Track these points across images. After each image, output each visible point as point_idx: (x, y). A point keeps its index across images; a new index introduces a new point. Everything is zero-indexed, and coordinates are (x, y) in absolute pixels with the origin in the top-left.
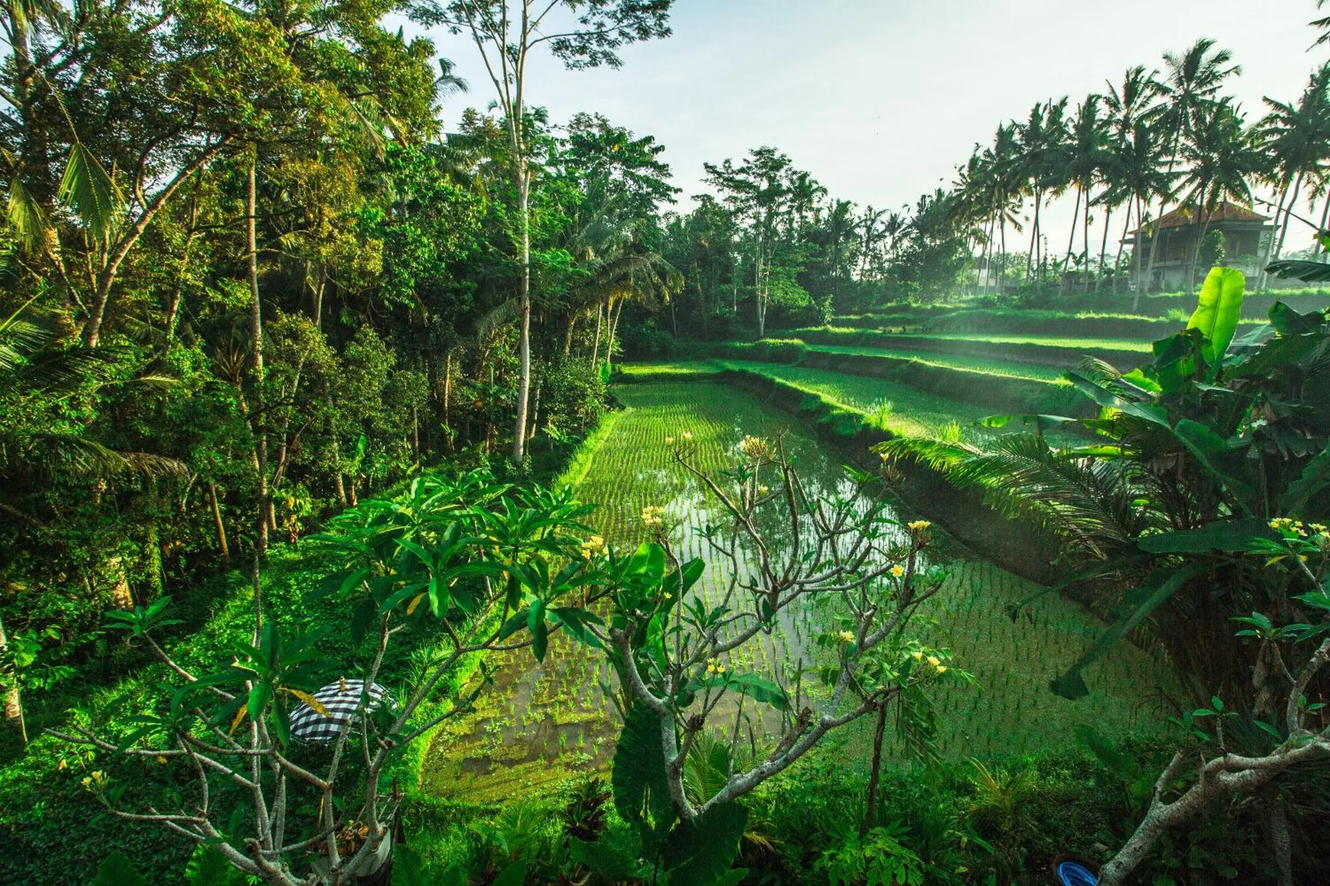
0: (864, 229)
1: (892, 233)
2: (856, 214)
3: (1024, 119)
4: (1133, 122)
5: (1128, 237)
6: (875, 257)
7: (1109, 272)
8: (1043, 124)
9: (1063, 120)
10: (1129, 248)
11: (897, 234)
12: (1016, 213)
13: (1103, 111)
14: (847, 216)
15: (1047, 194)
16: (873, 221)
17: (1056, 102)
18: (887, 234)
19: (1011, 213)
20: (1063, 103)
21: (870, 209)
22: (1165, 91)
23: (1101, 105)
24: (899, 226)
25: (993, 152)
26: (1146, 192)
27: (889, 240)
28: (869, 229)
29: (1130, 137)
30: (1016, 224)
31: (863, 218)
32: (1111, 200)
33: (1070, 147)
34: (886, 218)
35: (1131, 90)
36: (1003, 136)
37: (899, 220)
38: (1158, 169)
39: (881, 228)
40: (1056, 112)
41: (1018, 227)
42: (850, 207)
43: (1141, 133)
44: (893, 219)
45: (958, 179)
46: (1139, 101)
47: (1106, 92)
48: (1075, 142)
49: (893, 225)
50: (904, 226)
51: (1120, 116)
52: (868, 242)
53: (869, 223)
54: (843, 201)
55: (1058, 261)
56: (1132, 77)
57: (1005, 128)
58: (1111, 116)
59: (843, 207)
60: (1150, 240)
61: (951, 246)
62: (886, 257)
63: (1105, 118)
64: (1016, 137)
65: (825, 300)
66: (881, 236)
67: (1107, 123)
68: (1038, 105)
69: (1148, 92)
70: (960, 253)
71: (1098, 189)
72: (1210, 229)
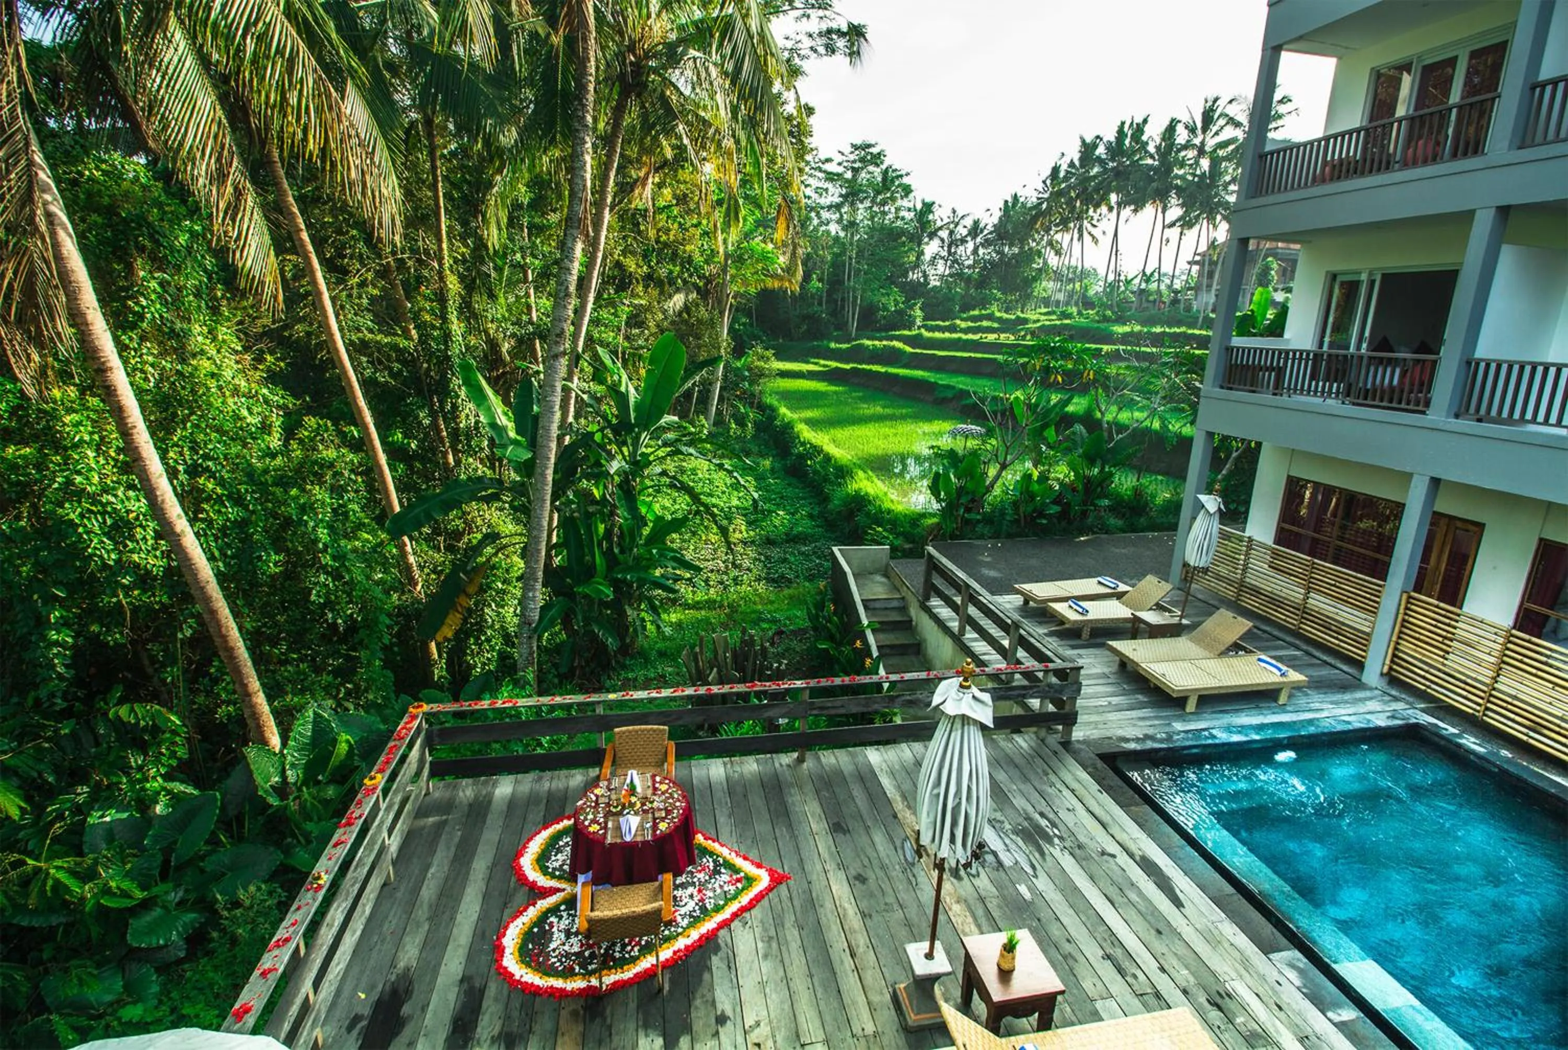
0: (947, 232)
1: (974, 238)
2: (940, 215)
3: (1110, 136)
4: (1208, 149)
5: (1198, 258)
6: (955, 261)
7: (1176, 292)
8: (1127, 142)
9: (1144, 138)
10: (1195, 268)
11: (978, 240)
12: (1095, 226)
13: (1182, 136)
14: (931, 217)
15: (1127, 212)
16: (957, 224)
17: (1139, 120)
18: (969, 239)
19: (1089, 226)
20: (1145, 121)
21: (954, 212)
22: (1238, 125)
23: (1180, 128)
24: (982, 231)
25: (1077, 163)
26: (1215, 219)
27: (970, 246)
28: (951, 233)
29: (1205, 163)
30: (1093, 237)
31: (946, 221)
32: (1186, 223)
33: (1150, 167)
34: (969, 222)
35: (1208, 117)
36: (1088, 149)
37: (982, 225)
38: (1227, 197)
39: (964, 232)
40: (1139, 130)
41: (1095, 240)
42: (935, 208)
43: (1215, 162)
44: (976, 223)
45: (1040, 186)
46: (1215, 129)
47: (1185, 118)
48: (1156, 163)
49: (975, 230)
50: (986, 232)
51: (1197, 141)
52: (950, 247)
53: (952, 226)
54: (927, 200)
55: (1129, 278)
56: (1210, 103)
57: (1088, 140)
58: (1188, 141)
59: (928, 207)
60: (1216, 263)
61: (1029, 256)
62: (967, 263)
63: (1183, 142)
64: (1101, 150)
65: (915, 304)
66: (963, 241)
67: (1185, 147)
68: (1123, 123)
69: (1222, 122)
70: (1038, 264)
71: (1175, 212)
72: (1266, 256)
